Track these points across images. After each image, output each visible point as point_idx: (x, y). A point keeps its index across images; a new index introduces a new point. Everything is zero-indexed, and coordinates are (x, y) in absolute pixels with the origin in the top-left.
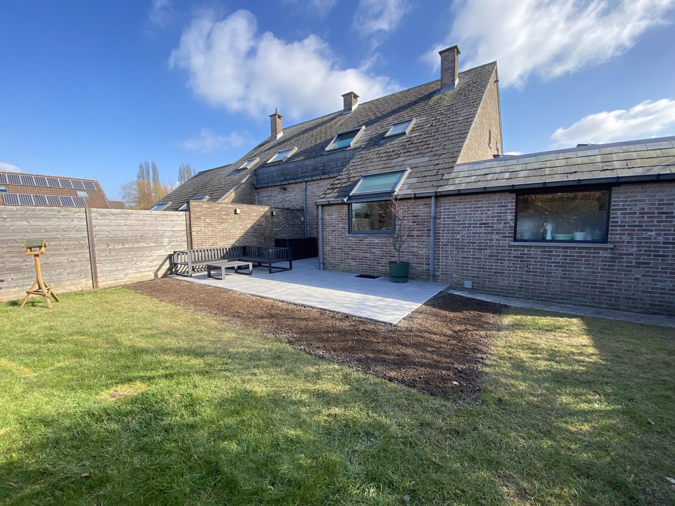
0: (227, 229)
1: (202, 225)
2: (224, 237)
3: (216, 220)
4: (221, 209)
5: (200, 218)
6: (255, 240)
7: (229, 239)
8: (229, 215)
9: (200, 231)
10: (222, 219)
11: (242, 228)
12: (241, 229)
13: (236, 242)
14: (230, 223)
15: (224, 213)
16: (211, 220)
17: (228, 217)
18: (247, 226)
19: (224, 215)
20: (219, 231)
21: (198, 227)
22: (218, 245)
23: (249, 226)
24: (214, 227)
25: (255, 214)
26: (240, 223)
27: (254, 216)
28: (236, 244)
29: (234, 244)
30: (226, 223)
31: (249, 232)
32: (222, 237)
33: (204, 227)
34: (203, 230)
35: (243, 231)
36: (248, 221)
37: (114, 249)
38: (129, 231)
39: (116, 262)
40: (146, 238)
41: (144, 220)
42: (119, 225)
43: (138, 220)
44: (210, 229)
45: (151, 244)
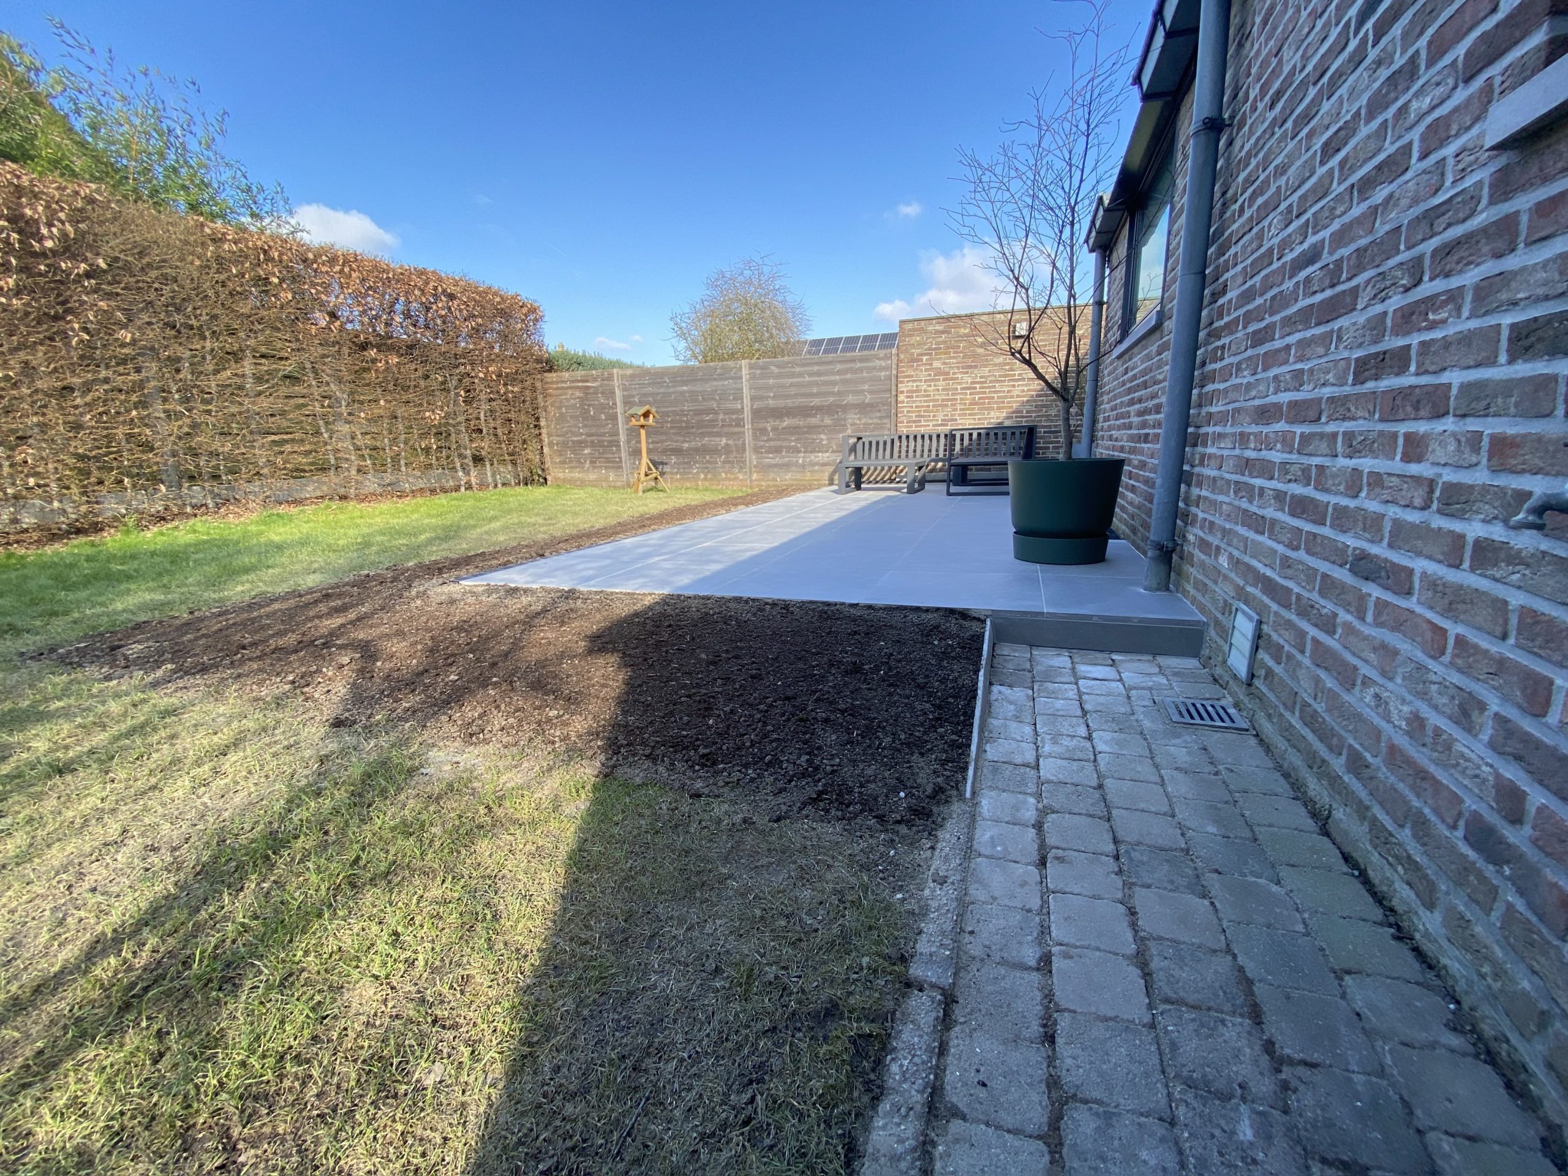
0: (985, 382)
1: (923, 376)
2: (976, 404)
3: (959, 360)
4: (974, 330)
5: (917, 360)
7: (988, 409)
8: (996, 344)
9: (917, 391)
10: (975, 356)
13: (1008, 418)
14: (995, 365)
15: (981, 340)
16: (945, 364)
19: (983, 344)
20: (963, 389)
21: (914, 381)
22: (958, 424)
24: (952, 379)
28: (1007, 423)
30: (984, 366)
32: (971, 404)
34: (924, 387)
37: (774, 429)
38: (796, 396)
39: (777, 450)
40: (819, 409)
41: (818, 374)
42: (782, 386)
43: (810, 374)
44: (941, 384)
45: (828, 421)
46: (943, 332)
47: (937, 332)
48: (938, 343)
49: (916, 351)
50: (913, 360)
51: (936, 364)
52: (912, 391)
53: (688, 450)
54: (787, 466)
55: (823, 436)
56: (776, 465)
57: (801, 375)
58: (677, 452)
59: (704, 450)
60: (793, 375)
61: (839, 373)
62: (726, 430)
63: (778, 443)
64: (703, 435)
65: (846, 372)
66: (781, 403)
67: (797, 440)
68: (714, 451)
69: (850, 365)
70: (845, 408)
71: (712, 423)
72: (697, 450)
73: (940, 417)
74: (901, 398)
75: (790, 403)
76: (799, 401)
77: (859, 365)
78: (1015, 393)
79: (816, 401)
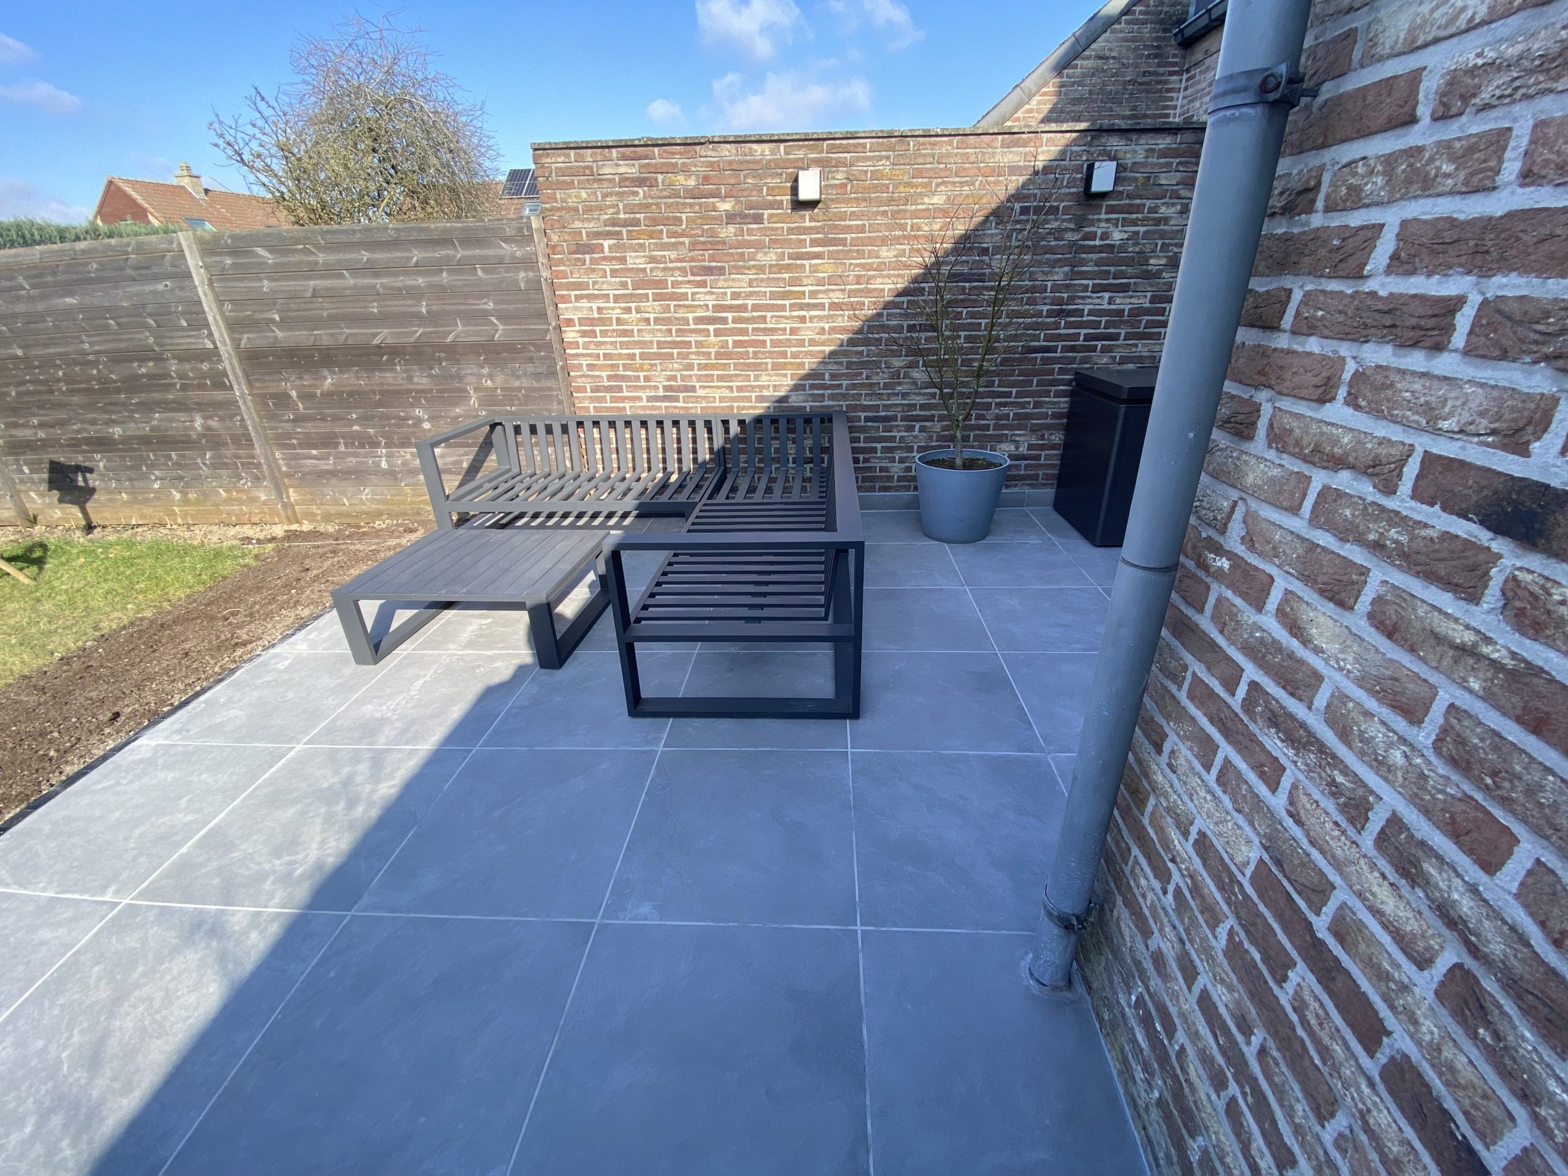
0: (743, 308)
1: (610, 285)
2: (729, 356)
3: (683, 252)
4: (706, 179)
5: (589, 249)
6: (919, 375)
7: (756, 367)
8: (758, 219)
9: (602, 321)
10: (716, 245)
11: (837, 297)
12: (834, 306)
13: (796, 388)
14: (761, 269)
15: (726, 206)
16: (653, 260)
17: (752, 232)
18: (876, 284)
19: (731, 218)
20: (699, 320)
21: (591, 298)
22: (698, 399)
23: (888, 285)
24: (673, 297)
25: (938, 200)
26: (826, 268)
27: (931, 213)
28: (796, 400)
29: (783, 399)
30: (739, 270)
31: (884, 328)
32: (719, 355)
33: (617, 299)
34: (616, 313)
35: (847, 322)
36: (887, 253)
37: (305, 396)
38: (334, 320)
39: (328, 442)
40: (395, 352)
41: (371, 269)
42: (294, 296)
43: (357, 270)
44: (652, 308)
45: (421, 380)
46: (640, 182)
47: (624, 180)
48: (630, 209)
49: (585, 227)
50: (582, 249)
51: (636, 260)
52: (592, 322)
53: (126, 440)
54: (359, 475)
55: (419, 412)
56: (333, 473)
57: (330, 271)
58: (104, 444)
59: (162, 442)
60: (313, 271)
61: (419, 268)
62: (194, 395)
63: (323, 428)
64: (147, 407)
65: (435, 267)
66: (302, 337)
67: (364, 419)
68: (186, 443)
69: (441, 253)
70: (454, 352)
71: (158, 382)
72: (146, 441)
73: (660, 381)
74: (570, 335)
75: (324, 337)
76: (347, 334)
77: (461, 253)
78: (806, 335)
79: (383, 336)
